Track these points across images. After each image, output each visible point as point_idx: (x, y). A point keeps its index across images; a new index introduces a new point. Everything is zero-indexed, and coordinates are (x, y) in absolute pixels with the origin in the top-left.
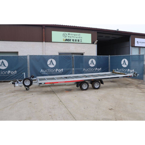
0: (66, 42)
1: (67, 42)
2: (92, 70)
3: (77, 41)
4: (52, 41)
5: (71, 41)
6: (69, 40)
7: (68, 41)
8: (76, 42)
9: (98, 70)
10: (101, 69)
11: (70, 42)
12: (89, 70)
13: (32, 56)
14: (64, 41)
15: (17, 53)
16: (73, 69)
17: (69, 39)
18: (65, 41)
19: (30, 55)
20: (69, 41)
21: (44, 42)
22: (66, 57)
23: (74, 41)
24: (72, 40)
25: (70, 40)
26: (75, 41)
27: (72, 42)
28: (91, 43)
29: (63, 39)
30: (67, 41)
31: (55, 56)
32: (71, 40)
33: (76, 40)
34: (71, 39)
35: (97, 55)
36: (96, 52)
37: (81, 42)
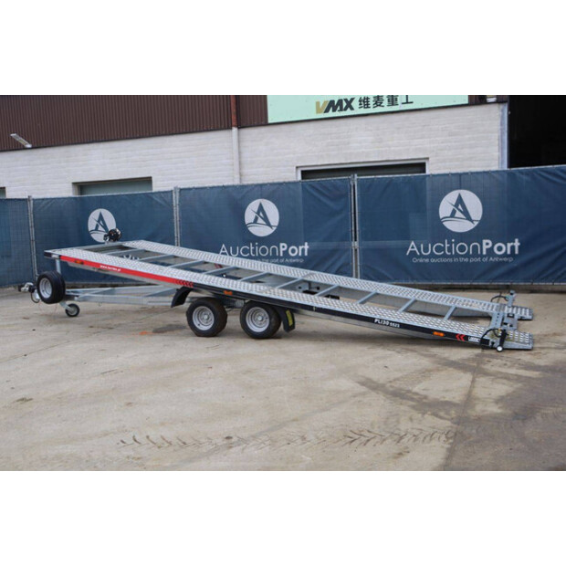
0: (331, 114)
1: (337, 114)
2: (462, 249)
3: (385, 102)
4: (270, 121)
5: (352, 109)
6: (344, 104)
7: (341, 110)
8: (379, 109)
9: (500, 249)
10: (517, 244)
11: (349, 112)
12: (438, 249)
13: (189, 189)
14: (318, 111)
15: (147, 181)
16: (355, 244)
17: (346, 100)
18: (327, 111)
19: (182, 187)
20: (346, 109)
21: (235, 130)
22: (324, 187)
23: (367, 106)
24: (360, 101)
25: (349, 105)
26: (371, 103)
27: (358, 111)
28: (467, 102)
29: (318, 103)
30: (334, 111)
31: (276, 187)
32: (355, 104)
33: (378, 100)
34: (352, 99)
35: (505, 167)
36: (502, 148)
37: (407, 103)
